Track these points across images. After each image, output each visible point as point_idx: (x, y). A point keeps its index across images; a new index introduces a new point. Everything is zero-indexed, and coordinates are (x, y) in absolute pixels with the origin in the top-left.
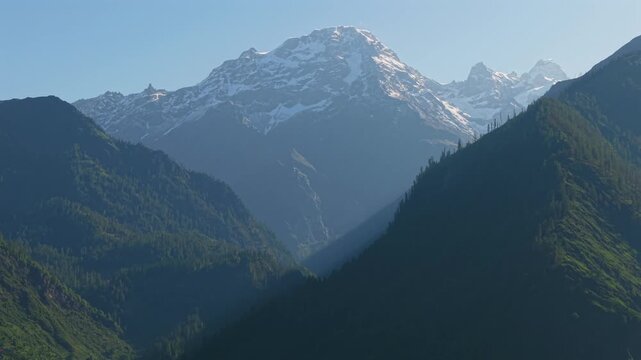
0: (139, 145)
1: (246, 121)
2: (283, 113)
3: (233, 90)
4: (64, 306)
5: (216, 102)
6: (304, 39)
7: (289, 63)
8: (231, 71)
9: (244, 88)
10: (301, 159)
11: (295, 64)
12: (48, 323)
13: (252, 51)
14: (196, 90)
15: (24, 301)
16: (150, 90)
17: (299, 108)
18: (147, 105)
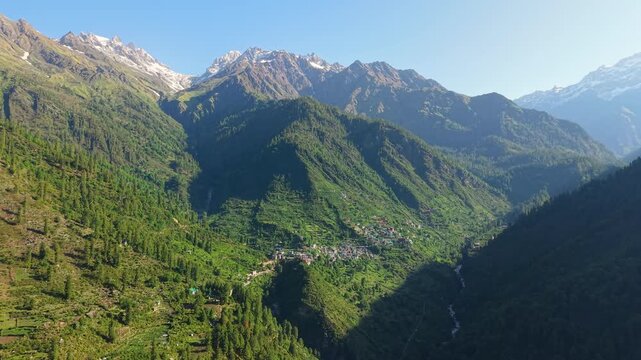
0: (534, 110)
1: (599, 96)
2: (619, 91)
3: (594, 83)
4: (474, 186)
5: (585, 89)
6: (630, 58)
7: (621, 70)
8: (593, 75)
9: (599, 82)
10: (627, 110)
11: (625, 69)
12: (463, 196)
13: (603, 67)
14: (576, 86)
15: (452, 185)
16: (555, 88)
17: (627, 88)
18: (553, 94)
